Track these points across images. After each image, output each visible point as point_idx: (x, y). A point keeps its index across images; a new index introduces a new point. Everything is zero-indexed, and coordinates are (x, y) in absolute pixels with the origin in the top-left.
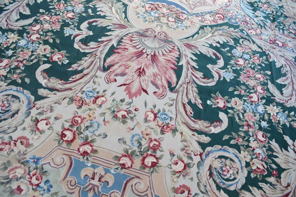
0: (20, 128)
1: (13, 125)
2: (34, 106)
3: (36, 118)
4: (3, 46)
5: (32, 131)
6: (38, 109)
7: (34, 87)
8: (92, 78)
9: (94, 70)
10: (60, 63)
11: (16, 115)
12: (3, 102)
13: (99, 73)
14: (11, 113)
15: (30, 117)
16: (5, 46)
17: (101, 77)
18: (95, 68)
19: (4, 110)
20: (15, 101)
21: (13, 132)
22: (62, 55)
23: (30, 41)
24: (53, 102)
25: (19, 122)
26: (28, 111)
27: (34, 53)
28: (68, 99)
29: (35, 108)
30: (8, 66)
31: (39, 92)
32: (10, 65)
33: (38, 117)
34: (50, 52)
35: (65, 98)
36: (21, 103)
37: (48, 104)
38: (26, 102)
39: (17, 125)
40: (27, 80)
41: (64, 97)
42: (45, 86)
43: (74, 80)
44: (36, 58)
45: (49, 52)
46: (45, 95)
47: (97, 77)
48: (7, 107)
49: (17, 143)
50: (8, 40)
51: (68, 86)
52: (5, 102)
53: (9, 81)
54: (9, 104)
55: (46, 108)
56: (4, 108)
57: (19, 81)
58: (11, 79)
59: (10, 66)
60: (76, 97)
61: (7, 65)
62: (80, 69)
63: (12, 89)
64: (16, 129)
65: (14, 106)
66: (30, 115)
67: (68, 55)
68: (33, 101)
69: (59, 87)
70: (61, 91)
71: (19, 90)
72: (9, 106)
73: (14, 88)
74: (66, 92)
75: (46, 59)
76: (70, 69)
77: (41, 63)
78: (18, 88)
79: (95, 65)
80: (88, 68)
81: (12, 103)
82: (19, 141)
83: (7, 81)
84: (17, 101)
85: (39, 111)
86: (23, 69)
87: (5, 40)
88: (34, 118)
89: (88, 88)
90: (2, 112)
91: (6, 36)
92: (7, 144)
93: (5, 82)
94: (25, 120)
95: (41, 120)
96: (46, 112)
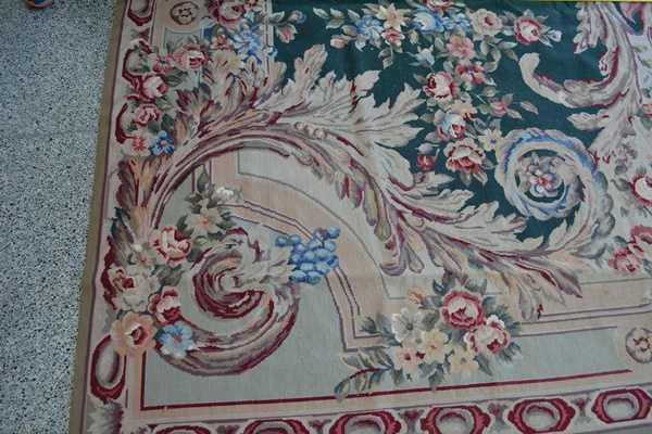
0: (616, 212)
1: (600, 214)
2: (597, 159)
3: (622, 180)
4: (394, 45)
5: (640, 208)
6: (608, 162)
7: (555, 117)
8: (633, 55)
9: (620, 36)
10: (548, 43)
11: (585, 191)
12: (533, 174)
13: (635, 40)
14: (571, 191)
15: (611, 185)
16: (399, 44)
17: (645, 48)
18: (618, 29)
19: (554, 190)
20: (554, 162)
21: (613, 226)
22: (532, 22)
23: (436, 12)
24: (618, 137)
25: (603, 201)
26: (595, 173)
27: (475, 39)
28: (637, 119)
29: (601, 162)
30: (457, 90)
31: (574, 123)
32: (457, 84)
33: (623, 176)
34: (504, 23)
35: (630, 118)
36: (567, 160)
37: (615, 145)
38: (574, 155)
39: (607, 210)
40: (528, 107)
41: (625, 115)
42: (572, 107)
43: (609, 71)
44: (490, 48)
45: (501, 26)
46: (591, 127)
47: (638, 50)
48: (552, 182)
49: (638, 245)
50: (387, 25)
51: (610, 89)
52: (538, 173)
53: (497, 123)
54: (548, 172)
55: (620, 153)
56: (548, 186)
57: (517, 115)
58: (496, 118)
59: (462, 89)
60: (646, 108)
61: (451, 86)
62: (593, 42)
63: (521, 139)
64: (613, 219)
65: (564, 174)
66: (609, 180)
67: (544, 18)
68: (583, 147)
69: (598, 98)
70: (610, 105)
71: (536, 135)
72: (555, 178)
73: (522, 133)
74: (620, 105)
75: (514, 45)
76: (579, 51)
77: (515, 57)
78: (528, 130)
79: (611, 23)
80: (606, 36)
81: (552, 170)
82: (637, 238)
83: (492, 124)
84: (556, 160)
85: (613, 164)
86: (492, 83)
87: (381, 29)
88: (620, 184)
89: (645, 80)
90: (554, 195)
91: (374, 18)
92: (624, 255)
93: (493, 129)
94: (609, 192)
95: (635, 181)
96: (626, 160)
